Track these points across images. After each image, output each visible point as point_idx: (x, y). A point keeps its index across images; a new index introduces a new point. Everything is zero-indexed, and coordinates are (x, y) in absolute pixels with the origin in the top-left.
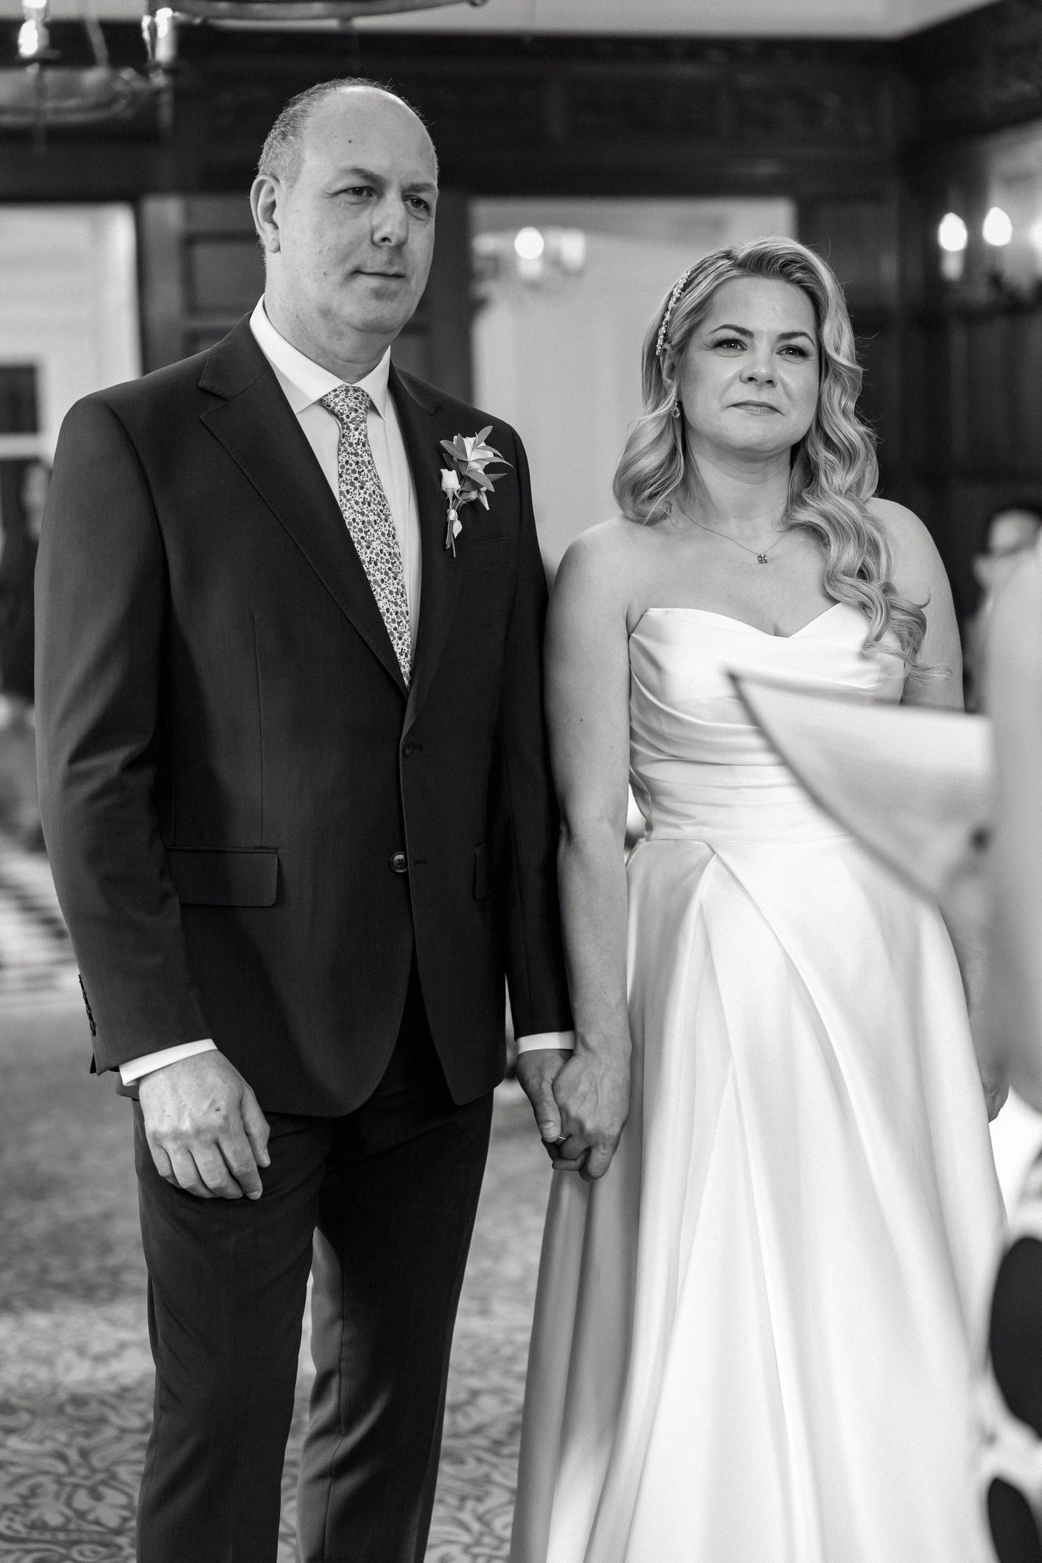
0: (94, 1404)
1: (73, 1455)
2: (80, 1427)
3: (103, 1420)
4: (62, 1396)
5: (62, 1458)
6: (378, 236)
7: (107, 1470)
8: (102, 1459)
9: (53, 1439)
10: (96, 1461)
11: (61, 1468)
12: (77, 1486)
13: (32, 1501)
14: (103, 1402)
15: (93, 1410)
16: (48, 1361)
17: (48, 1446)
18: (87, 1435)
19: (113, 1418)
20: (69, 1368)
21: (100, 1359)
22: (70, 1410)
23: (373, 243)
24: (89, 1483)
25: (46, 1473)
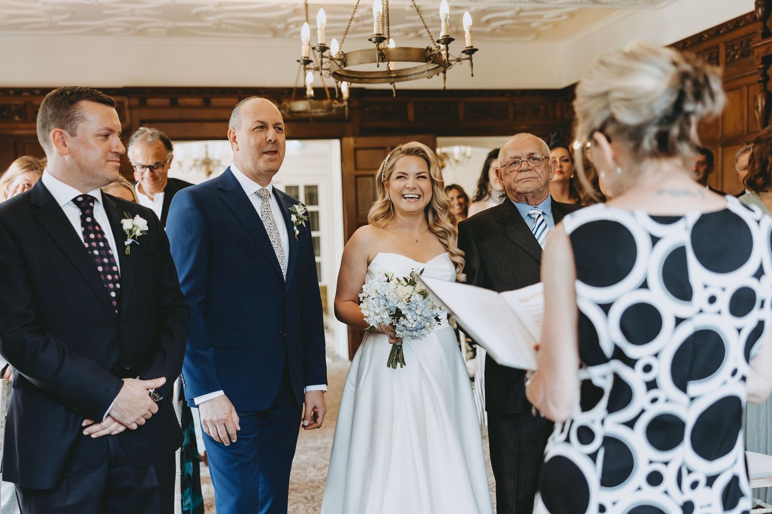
0: (317, 483)
1: (309, 497)
2: (312, 489)
3: (318, 487)
4: (308, 480)
5: (306, 498)
6: (267, 140)
7: (318, 502)
8: (318, 499)
9: (303, 492)
10: (315, 499)
11: (306, 501)
12: (309, 507)
13: (296, 511)
14: (319, 482)
15: (316, 484)
16: (305, 469)
17: (302, 494)
18: (314, 492)
19: (322, 487)
20: (310, 472)
21: (319, 469)
22: (309, 484)
23: (266, 142)
24: (313, 506)
25: (301, 502)
